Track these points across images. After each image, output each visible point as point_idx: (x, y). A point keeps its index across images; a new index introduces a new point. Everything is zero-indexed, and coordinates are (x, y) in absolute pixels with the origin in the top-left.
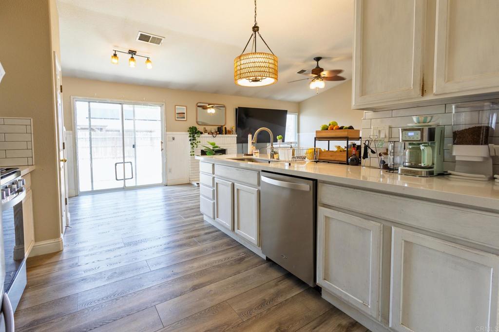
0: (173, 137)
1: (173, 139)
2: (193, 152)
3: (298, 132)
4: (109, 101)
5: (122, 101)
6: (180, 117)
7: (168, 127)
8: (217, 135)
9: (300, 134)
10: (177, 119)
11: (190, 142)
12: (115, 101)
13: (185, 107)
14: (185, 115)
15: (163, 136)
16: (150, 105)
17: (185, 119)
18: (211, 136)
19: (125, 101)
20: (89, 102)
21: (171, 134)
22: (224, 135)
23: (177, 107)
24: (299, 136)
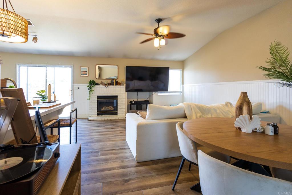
0: (79, 87)
1: (78, 88)
2: (90, 97)
3: (183, 84)
4: (38, 66)
5: (46, 65)
6: (84, 74)
7: (75, 81)
8: (109, 86)
9: (184, 85)
10: (81, 75)
11: (89, 90)
12: (41, 65)
13: (87, 68)
14: (87, 73)
15: (72, 87)
16: (63, 67)
17: (87, 75)
18: (104, 86)
19: (47, 65)
20: (28, 67)
21: (76, 85)
22: (115, 86)
23: (81, 67)
24: (183, 86)
